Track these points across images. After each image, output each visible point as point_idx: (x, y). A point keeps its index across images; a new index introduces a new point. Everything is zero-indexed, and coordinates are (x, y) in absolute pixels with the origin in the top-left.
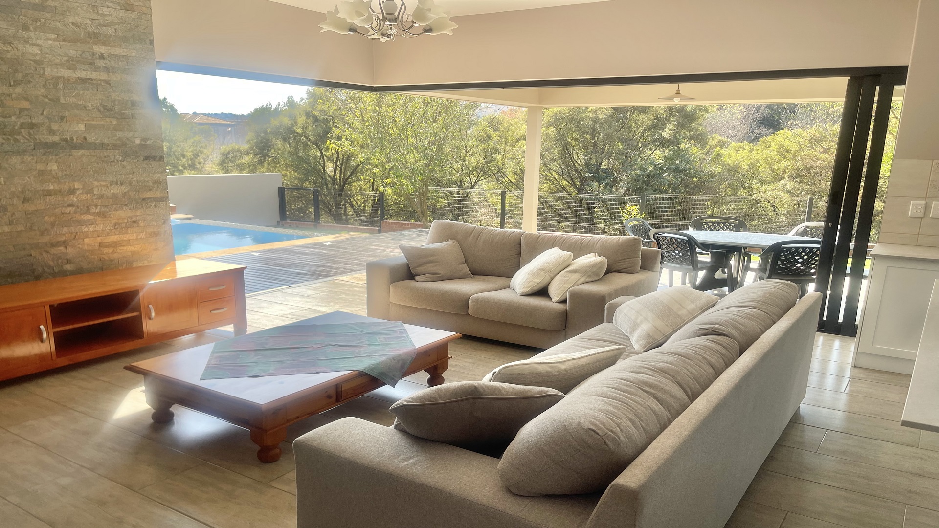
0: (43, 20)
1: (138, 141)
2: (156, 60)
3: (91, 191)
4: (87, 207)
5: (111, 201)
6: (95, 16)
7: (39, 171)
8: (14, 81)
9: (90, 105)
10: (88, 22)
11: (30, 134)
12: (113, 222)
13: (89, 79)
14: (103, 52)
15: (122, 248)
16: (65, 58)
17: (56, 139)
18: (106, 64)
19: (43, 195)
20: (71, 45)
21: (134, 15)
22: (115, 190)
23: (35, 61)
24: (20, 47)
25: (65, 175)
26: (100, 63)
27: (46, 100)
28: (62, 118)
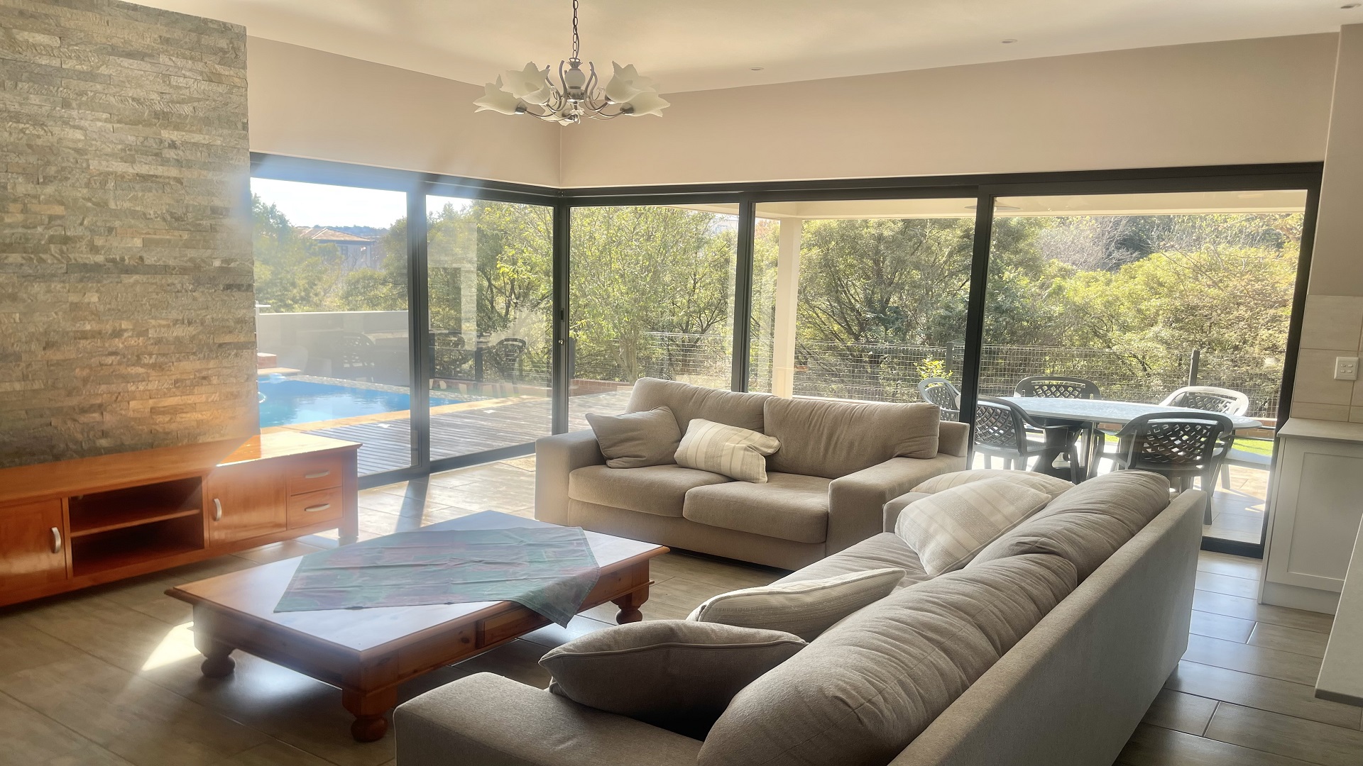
0: (91, 94)
1: (217, 263)
2: (250, 150)
3: (144, 333)
4: (138, 356)
5: (173, 347)
6: (166, 89)
7: (72, 304)
8: (45, 178)
9: (152, 212)
10: (155, 96)
11: (62, 252)
12: (174, 377)
13: (153, 176)
14: (174, 139)
15: (184, 415)
16: (120, 147)
17: (100, 259)
18: (177, 155)
19: (75, 339)
20: (129, 129)
21: (221, 89)
22: (179, 332)
23: (77, 151)
24: (56, 130)
25: (109, 309)
26: (171, 154)
27: (89, 204)
28: (110, 230)
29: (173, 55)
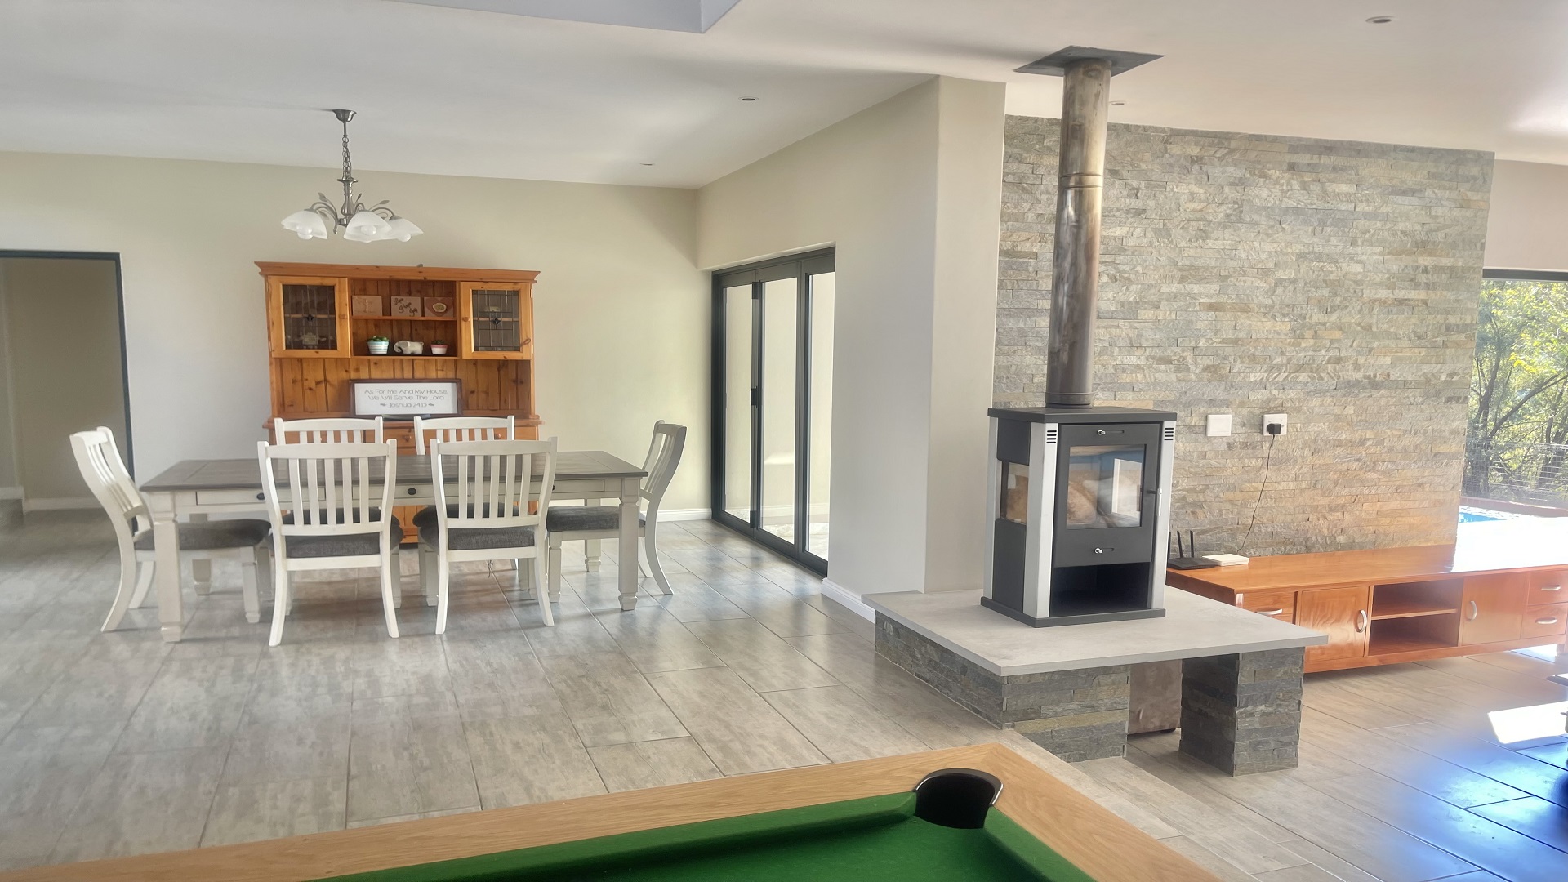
0: (1372, 231)
1: (1443, 377)
2: (1484, 268)
3: (1380, 443)
4: (1374, 463)
5: (1400, 455)
6: (1428, 220)
7: (1336, 415)
8: (1331, 307)
9: (1401, 333)
10: (1418, 228)
11: (1335, 371)
12: (1397, 483)
13: (1406, 300)
14: (1427, 264)
15: (1400, 519)
16: (1386, 276)
17: (1359, 376)
18: (1427, 279)
19: (1334, 446)
20: (1396, 259)
21: (1469, 213)
22: (1409, 441)
23: (1357, 283)
24: (1344, 265)
25: (1360, 421)
26: (1422, 278)
27: (1359, 328)
28: (1371, 350)
29: (1435, 188)
